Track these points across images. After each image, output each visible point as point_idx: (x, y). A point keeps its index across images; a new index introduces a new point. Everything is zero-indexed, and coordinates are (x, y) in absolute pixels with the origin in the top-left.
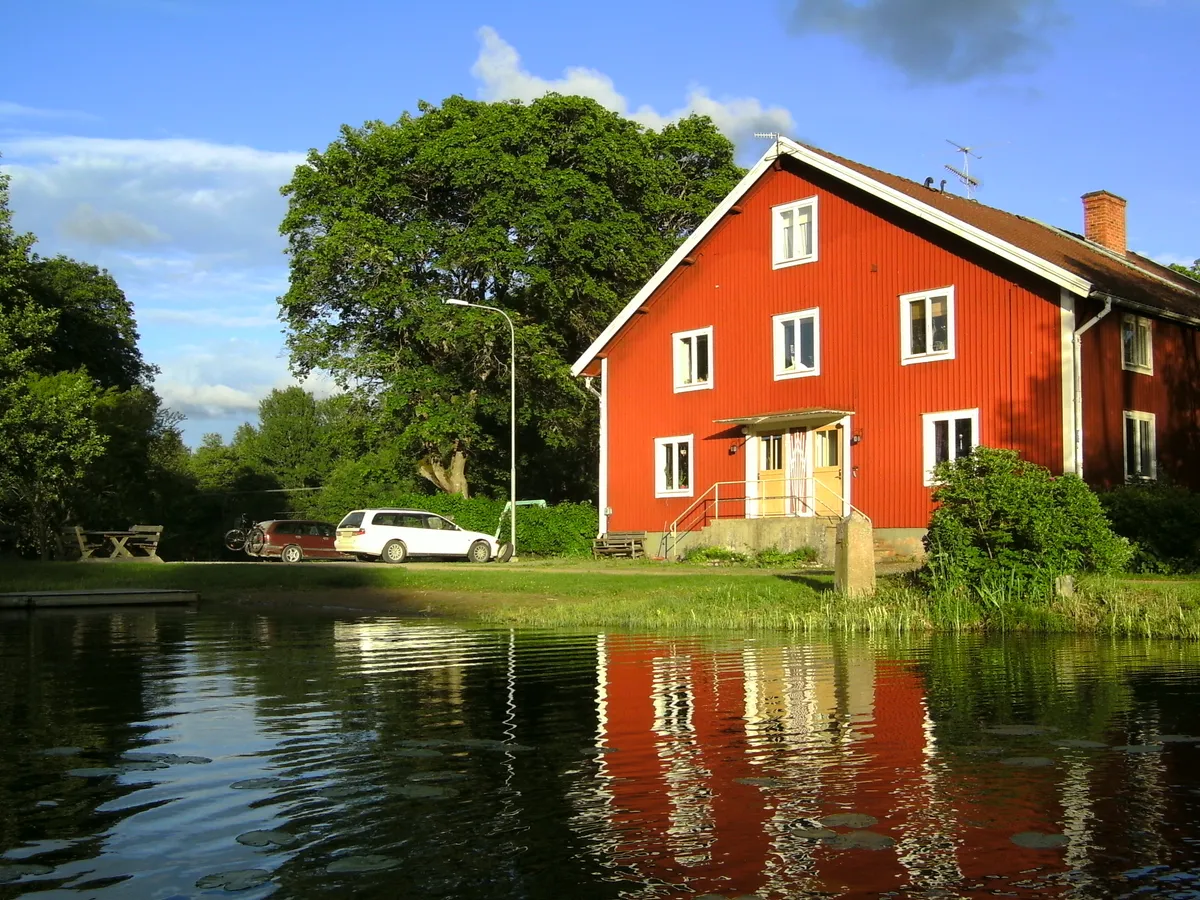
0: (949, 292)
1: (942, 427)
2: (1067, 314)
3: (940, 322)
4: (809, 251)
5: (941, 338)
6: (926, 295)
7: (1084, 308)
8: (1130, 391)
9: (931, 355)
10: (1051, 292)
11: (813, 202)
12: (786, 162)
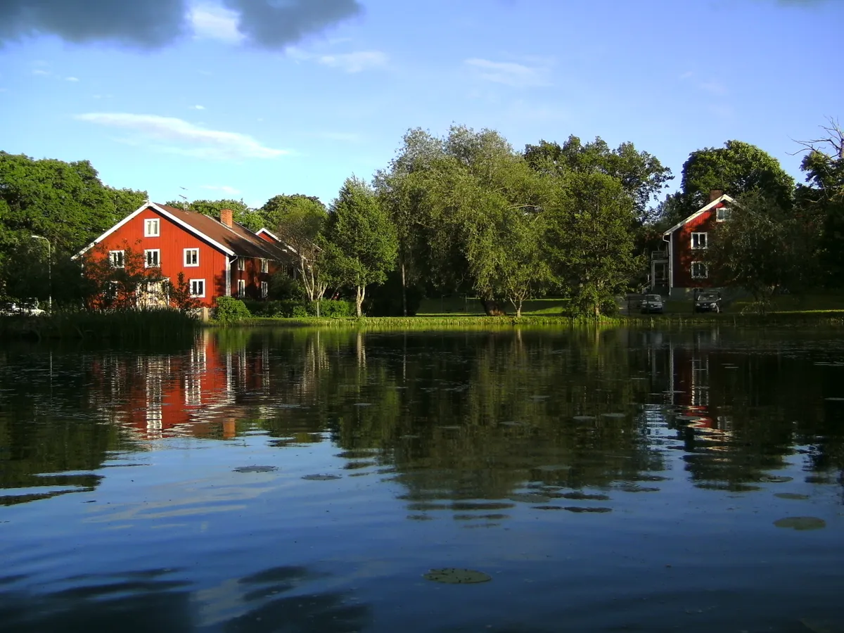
0: (197, 249)
1: (195, 283)
2: (227, 259)
3: (195, 257)
4: (156, 233)
5: (195, 260)
6: (191, 250)
7: (231, 258)
8: (241, 275)
9: (192, 265)
10: (224, 253)
11: (158, 220)
12: (150, 208)
